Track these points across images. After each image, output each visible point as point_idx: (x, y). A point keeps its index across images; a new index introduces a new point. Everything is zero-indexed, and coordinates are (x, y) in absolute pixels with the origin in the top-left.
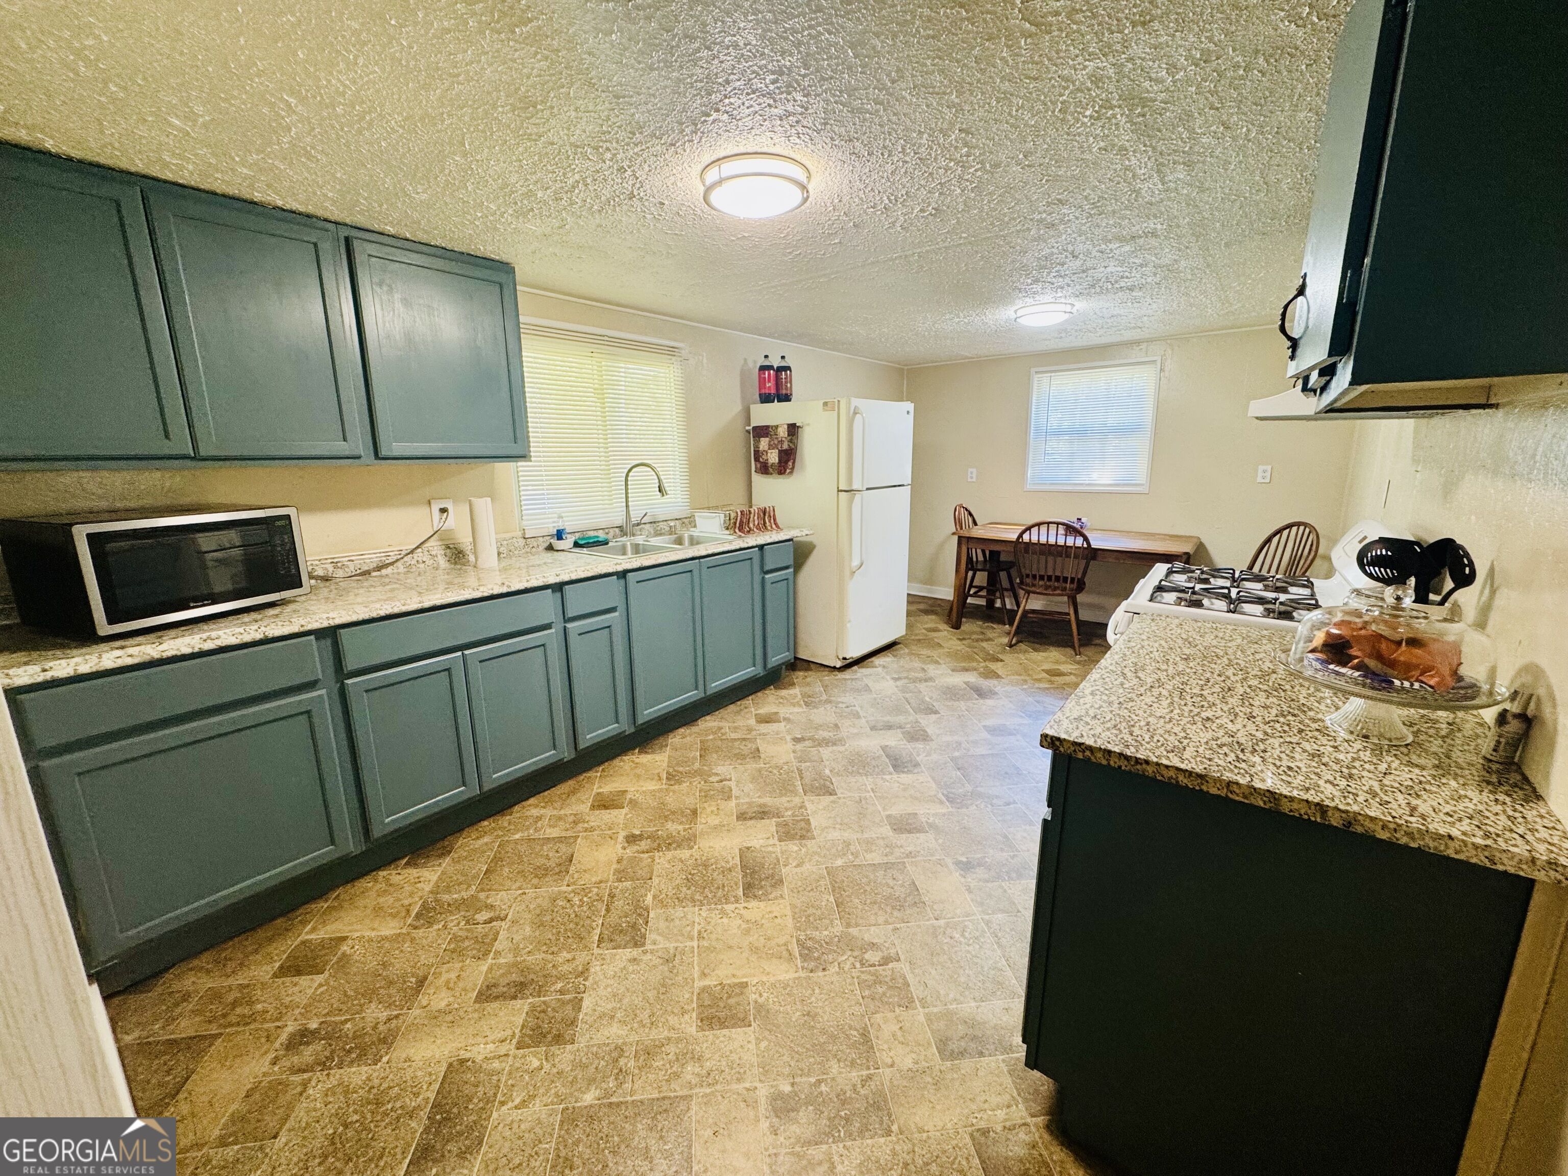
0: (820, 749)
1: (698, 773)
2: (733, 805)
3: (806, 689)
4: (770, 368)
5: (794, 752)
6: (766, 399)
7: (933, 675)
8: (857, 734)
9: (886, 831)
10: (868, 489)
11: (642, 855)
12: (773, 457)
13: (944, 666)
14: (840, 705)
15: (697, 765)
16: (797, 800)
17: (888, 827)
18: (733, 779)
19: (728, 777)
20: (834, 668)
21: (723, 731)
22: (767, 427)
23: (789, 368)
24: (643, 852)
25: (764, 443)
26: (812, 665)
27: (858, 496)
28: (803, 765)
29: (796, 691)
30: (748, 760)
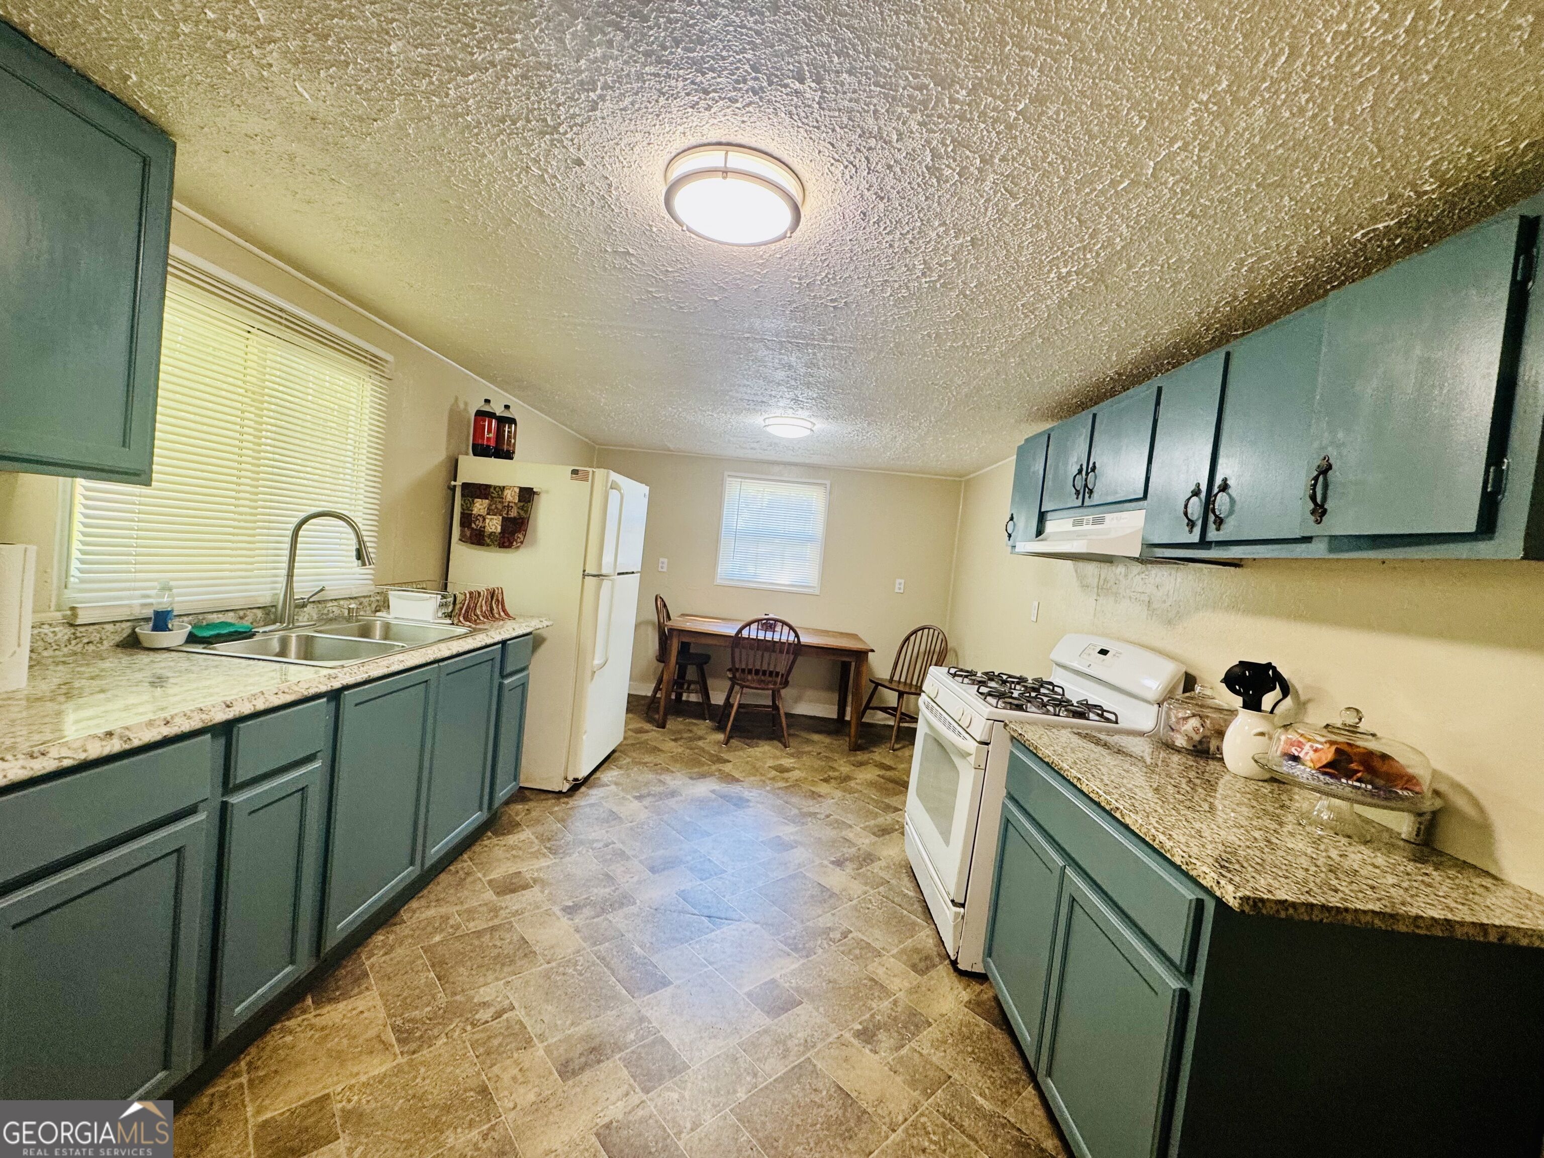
0: (609, 916)
1: (451, 1012)
2: (541, 1052)
3: (539, 829)
4: (491, 415)
5: (577, 930)
6: (480, 450)
7: (674, 787)
8: (640, 883)
10: (619, 574)
12: (494, 525)
13: (679, 774)
14: (597, 845)
15: (442, 999)
16: (629, 1010)
17: (759, 1011)
18: (516, 1005)
19: (506, 1005)
20: (560, 792)
21: (451, 922)
22: (488, 487)
23: (512, 421)
25: (480, 506)
26: (527, 793)
27: (606, 584)
28: (601, 948)
29: (525, 835)
30: (519, 963)
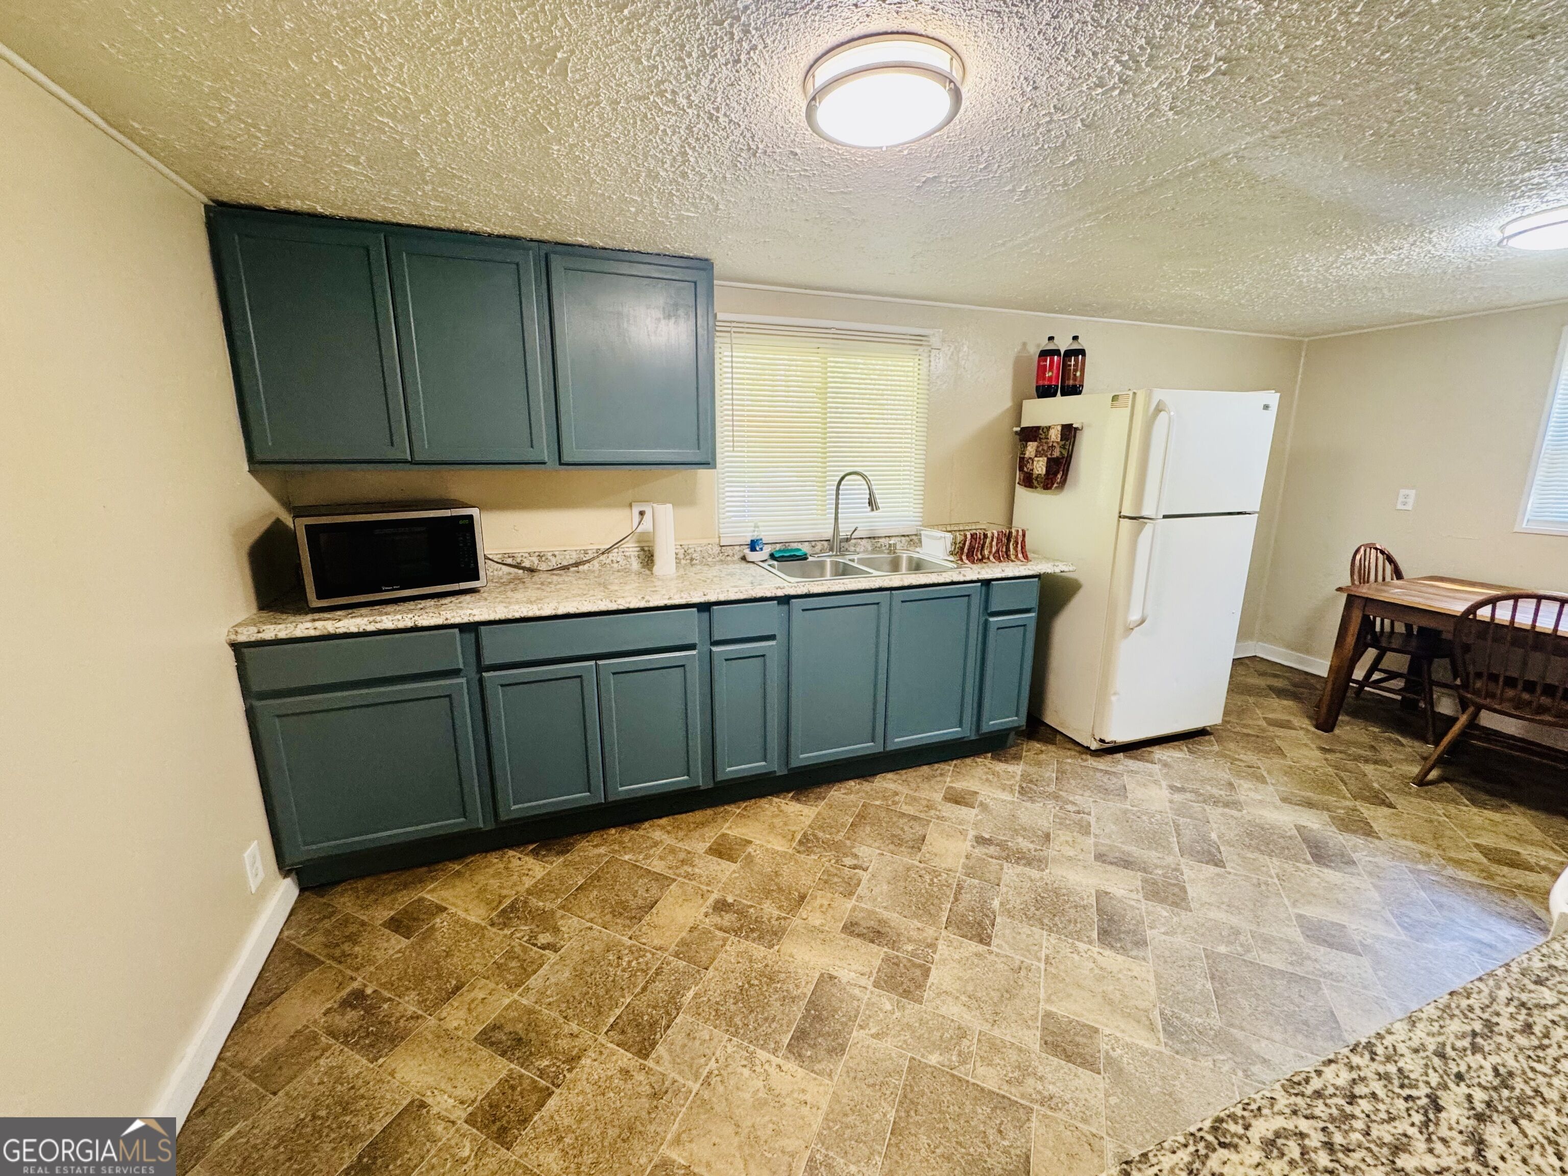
0: (1005, 865)
1: (836, 846)
2: (849, 906)
3: (1032, 770)
4: (1057, 352)
5: (968, 857)
6: (1045, 392)
7: (1242, 798)
8: (1070, 859)
9: (1032, 1039)
10: (1165, 517)
11: (717, 932)
12: (1040, 467)
14: (1070, 807)
15: (840, 836)
17: (1038, 1034)
18: (870, 870)
19: (865, 865)
20: (1088, 748)
21: (897, 798)
22: (1038, 428)
23: (1082, 352)
24: (720, 929)
25: (1031, 448)
26: (1058, 737)
27: (1149, 527)
28: (969, 880)
29: (1015, 769)
30: (903, 849)
